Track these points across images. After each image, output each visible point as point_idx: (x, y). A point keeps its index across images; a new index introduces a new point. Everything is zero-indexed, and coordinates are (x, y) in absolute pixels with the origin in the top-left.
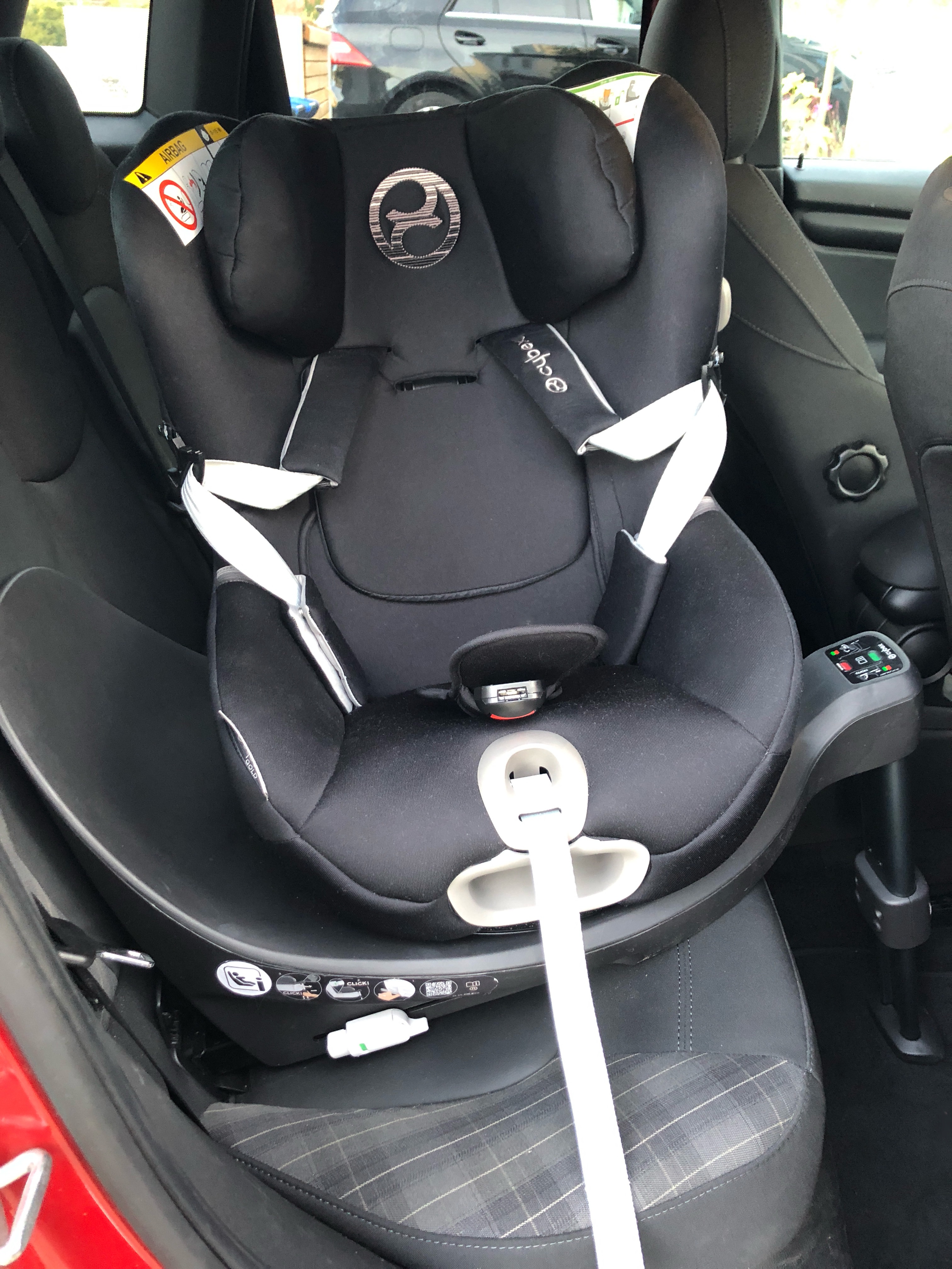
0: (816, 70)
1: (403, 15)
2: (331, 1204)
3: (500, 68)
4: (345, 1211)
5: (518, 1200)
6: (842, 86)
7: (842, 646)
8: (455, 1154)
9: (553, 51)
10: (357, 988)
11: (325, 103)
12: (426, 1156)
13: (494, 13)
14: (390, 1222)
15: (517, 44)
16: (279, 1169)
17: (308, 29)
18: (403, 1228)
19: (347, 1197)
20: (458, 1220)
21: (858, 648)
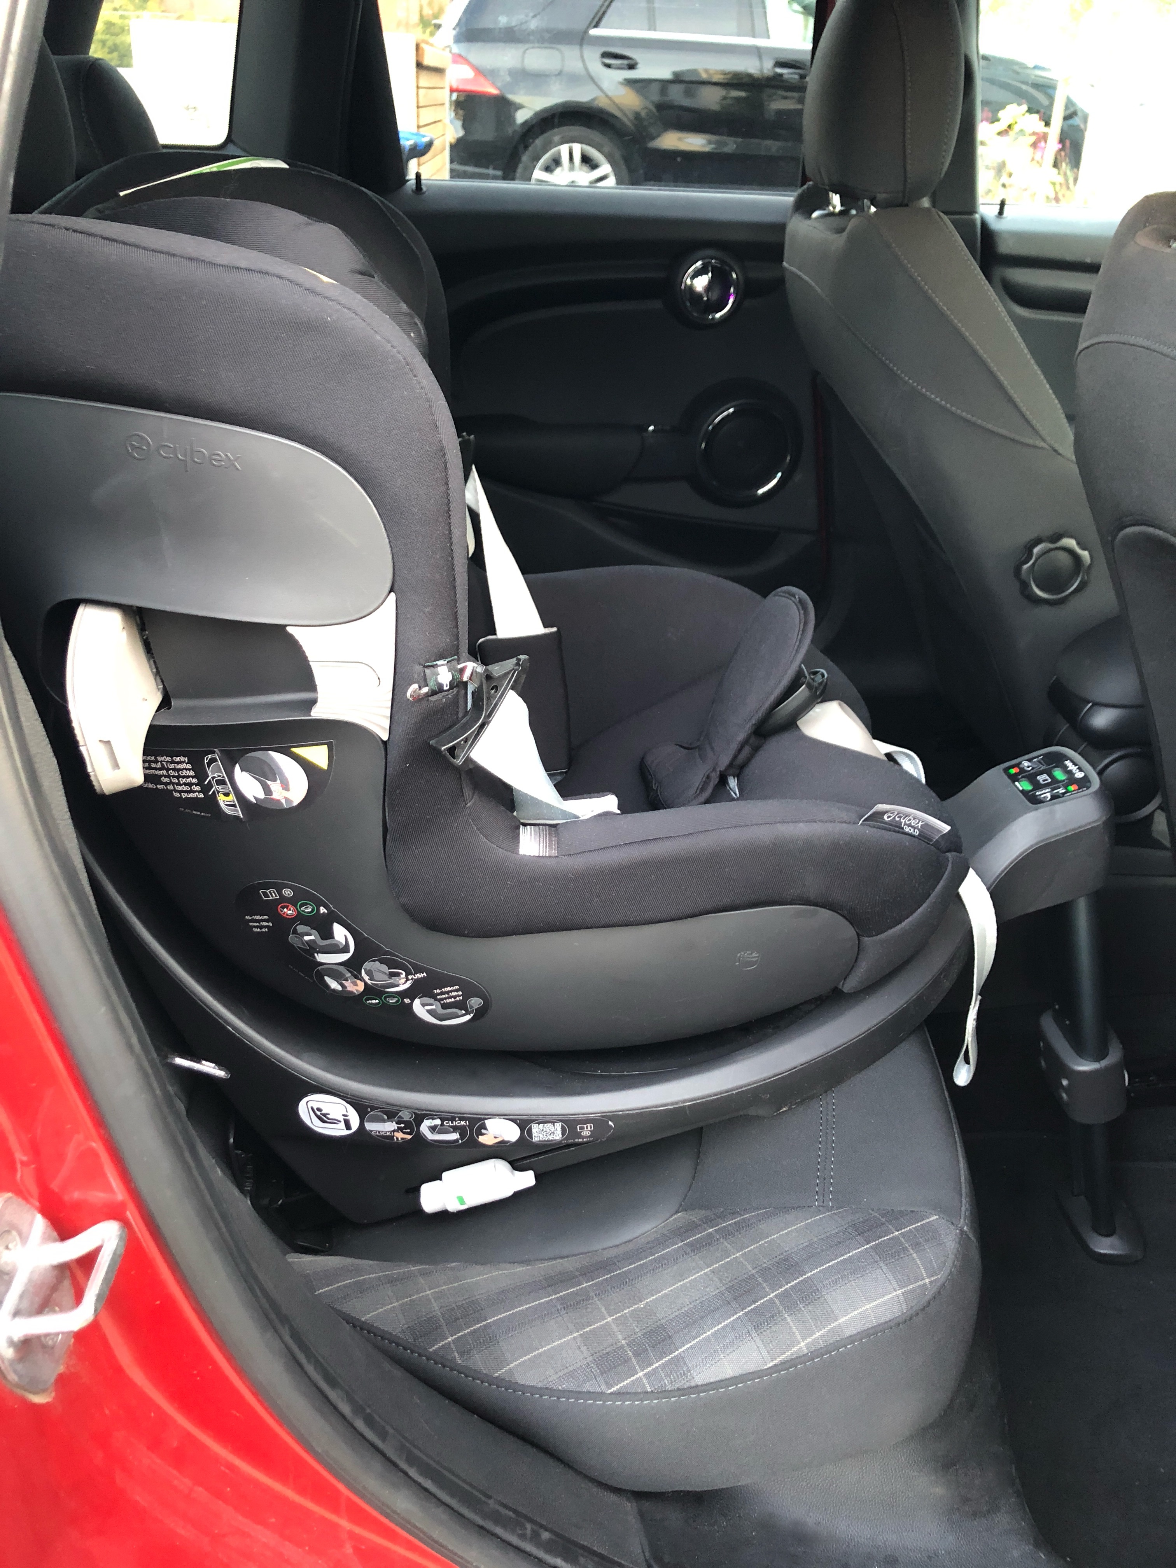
0: (1045, 101)
1: (533, 32)
2: (420, 1355)
3: (656, 98)
4: (436, 1363)
5: (628, 1354)
6: (1077, 121)
7: (1023, 762)
8: (559, 1307)
9: (722, 77)
10: (455, 1129)
11: (442, 138)
12: (527, 1309)
13: (650, 30)
14: (486, 1375)
15: (679, 68)
16: (363, 1319)
17: (423, 49)
18: (499, 1382)
19: (440, 1348)
20: (560, 1374)
21: (1041, 766)
